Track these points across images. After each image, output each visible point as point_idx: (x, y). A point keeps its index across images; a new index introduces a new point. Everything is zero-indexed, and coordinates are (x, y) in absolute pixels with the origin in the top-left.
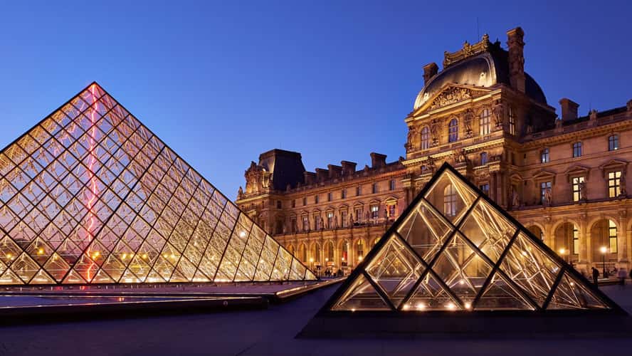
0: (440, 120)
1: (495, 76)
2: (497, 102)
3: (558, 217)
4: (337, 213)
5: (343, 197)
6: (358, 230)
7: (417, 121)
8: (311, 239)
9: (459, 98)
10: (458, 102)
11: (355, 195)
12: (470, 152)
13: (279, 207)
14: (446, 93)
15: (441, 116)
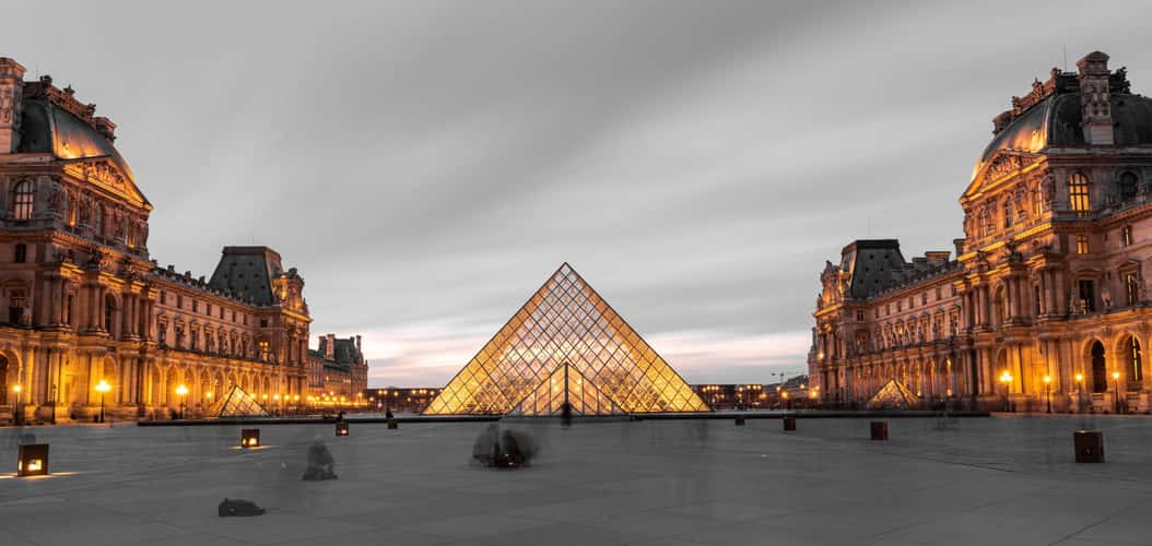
0: (994, 199)
1: (1046, 136)
2: (1047, 173)
3: (1118, 327)
4: (906, 327)
5: (925, 303)
6: (926, 349)
7: (973, 201)
8: (885, 361)
9: (1008, 169)
10: (1007, 174)
11: (935, 298)
12: (1021, 242)
13: (860, 318)
14: (997, 163)
15: (994, 193)
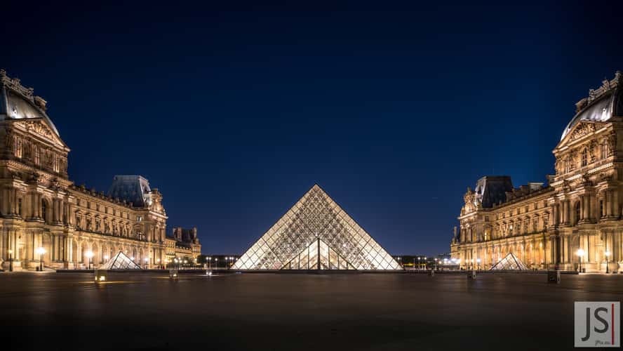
0: (576, 150)
1: (612, 111)
2: (611, 133)
4: (515, 225)
5: (527, 211)
6: (527, 237)
7: (562, 151)
8: (502, 244)
9: (586, 132)
10: (586, 134)
11: (533, 208)
12: (593, 174)
13: (487, 220)
14: (579, 128)
15: (576, 146)
